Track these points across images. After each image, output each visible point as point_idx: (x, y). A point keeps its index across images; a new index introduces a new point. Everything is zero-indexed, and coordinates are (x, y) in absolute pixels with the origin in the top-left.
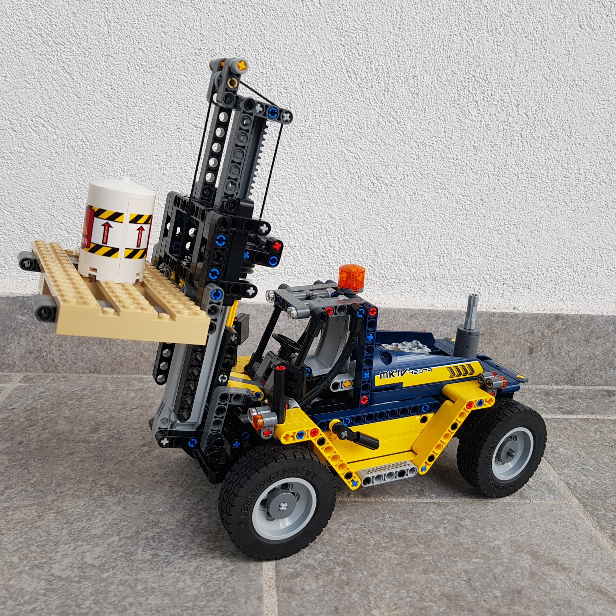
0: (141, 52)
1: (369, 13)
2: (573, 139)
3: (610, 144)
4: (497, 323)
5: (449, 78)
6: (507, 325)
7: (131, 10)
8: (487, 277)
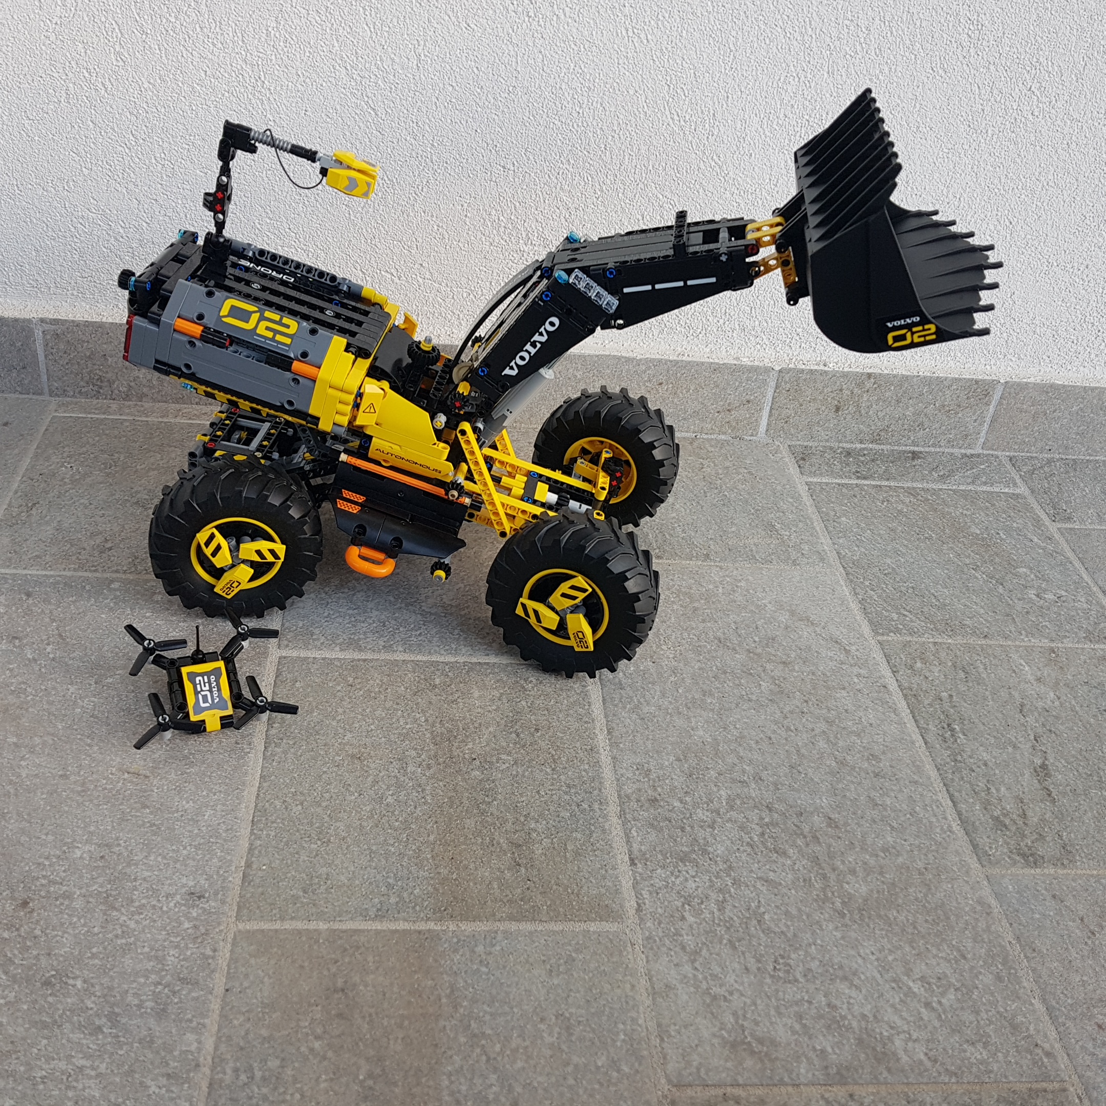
0: (451, 88)
1: (701, 51)
2: (909, 189)
3: (950, 196)
4: (805, 380)
5: (780, 122)
6: (815, 382)
7: (443, 43)
8: (799, 330)
